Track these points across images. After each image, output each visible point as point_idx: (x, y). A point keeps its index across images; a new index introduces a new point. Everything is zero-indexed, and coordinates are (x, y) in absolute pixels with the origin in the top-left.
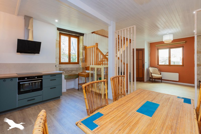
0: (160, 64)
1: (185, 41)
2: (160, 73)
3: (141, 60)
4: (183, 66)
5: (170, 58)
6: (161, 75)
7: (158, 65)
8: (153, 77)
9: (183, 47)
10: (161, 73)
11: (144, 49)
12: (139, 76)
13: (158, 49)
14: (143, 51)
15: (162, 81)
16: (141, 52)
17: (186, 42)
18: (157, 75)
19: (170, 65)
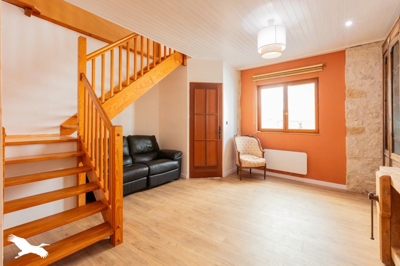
0: (263, 126)
1: (321, 65)
2: (261, 153)
3: (214, 116)
4: (318, 132)
5: (288, 112)
6: (263, 157)
7: (258, 130)
8: (243, 166)
9: (316, 80)
10: (263, 153)
11: (221, 84)
12: (206, 163)
13: (259, 87)
14: (217, 90)
15: (268, 173)
16: (213, 92)
17: (324, 66)
18: (255, 157)
19: (286, 130)
